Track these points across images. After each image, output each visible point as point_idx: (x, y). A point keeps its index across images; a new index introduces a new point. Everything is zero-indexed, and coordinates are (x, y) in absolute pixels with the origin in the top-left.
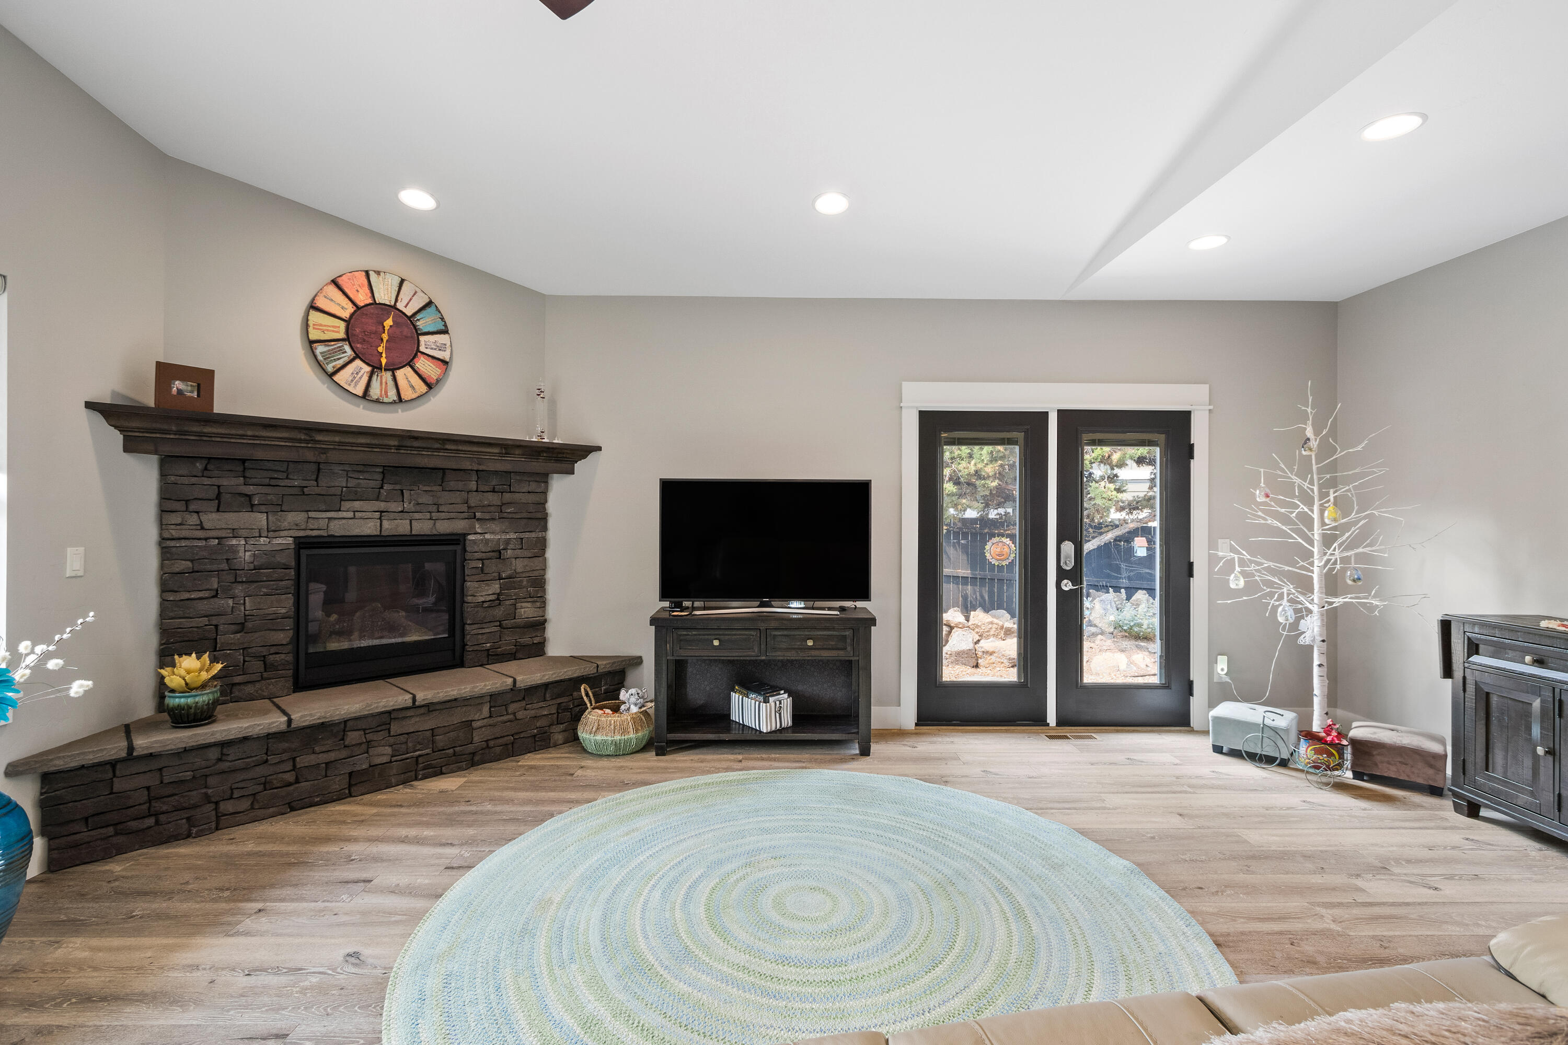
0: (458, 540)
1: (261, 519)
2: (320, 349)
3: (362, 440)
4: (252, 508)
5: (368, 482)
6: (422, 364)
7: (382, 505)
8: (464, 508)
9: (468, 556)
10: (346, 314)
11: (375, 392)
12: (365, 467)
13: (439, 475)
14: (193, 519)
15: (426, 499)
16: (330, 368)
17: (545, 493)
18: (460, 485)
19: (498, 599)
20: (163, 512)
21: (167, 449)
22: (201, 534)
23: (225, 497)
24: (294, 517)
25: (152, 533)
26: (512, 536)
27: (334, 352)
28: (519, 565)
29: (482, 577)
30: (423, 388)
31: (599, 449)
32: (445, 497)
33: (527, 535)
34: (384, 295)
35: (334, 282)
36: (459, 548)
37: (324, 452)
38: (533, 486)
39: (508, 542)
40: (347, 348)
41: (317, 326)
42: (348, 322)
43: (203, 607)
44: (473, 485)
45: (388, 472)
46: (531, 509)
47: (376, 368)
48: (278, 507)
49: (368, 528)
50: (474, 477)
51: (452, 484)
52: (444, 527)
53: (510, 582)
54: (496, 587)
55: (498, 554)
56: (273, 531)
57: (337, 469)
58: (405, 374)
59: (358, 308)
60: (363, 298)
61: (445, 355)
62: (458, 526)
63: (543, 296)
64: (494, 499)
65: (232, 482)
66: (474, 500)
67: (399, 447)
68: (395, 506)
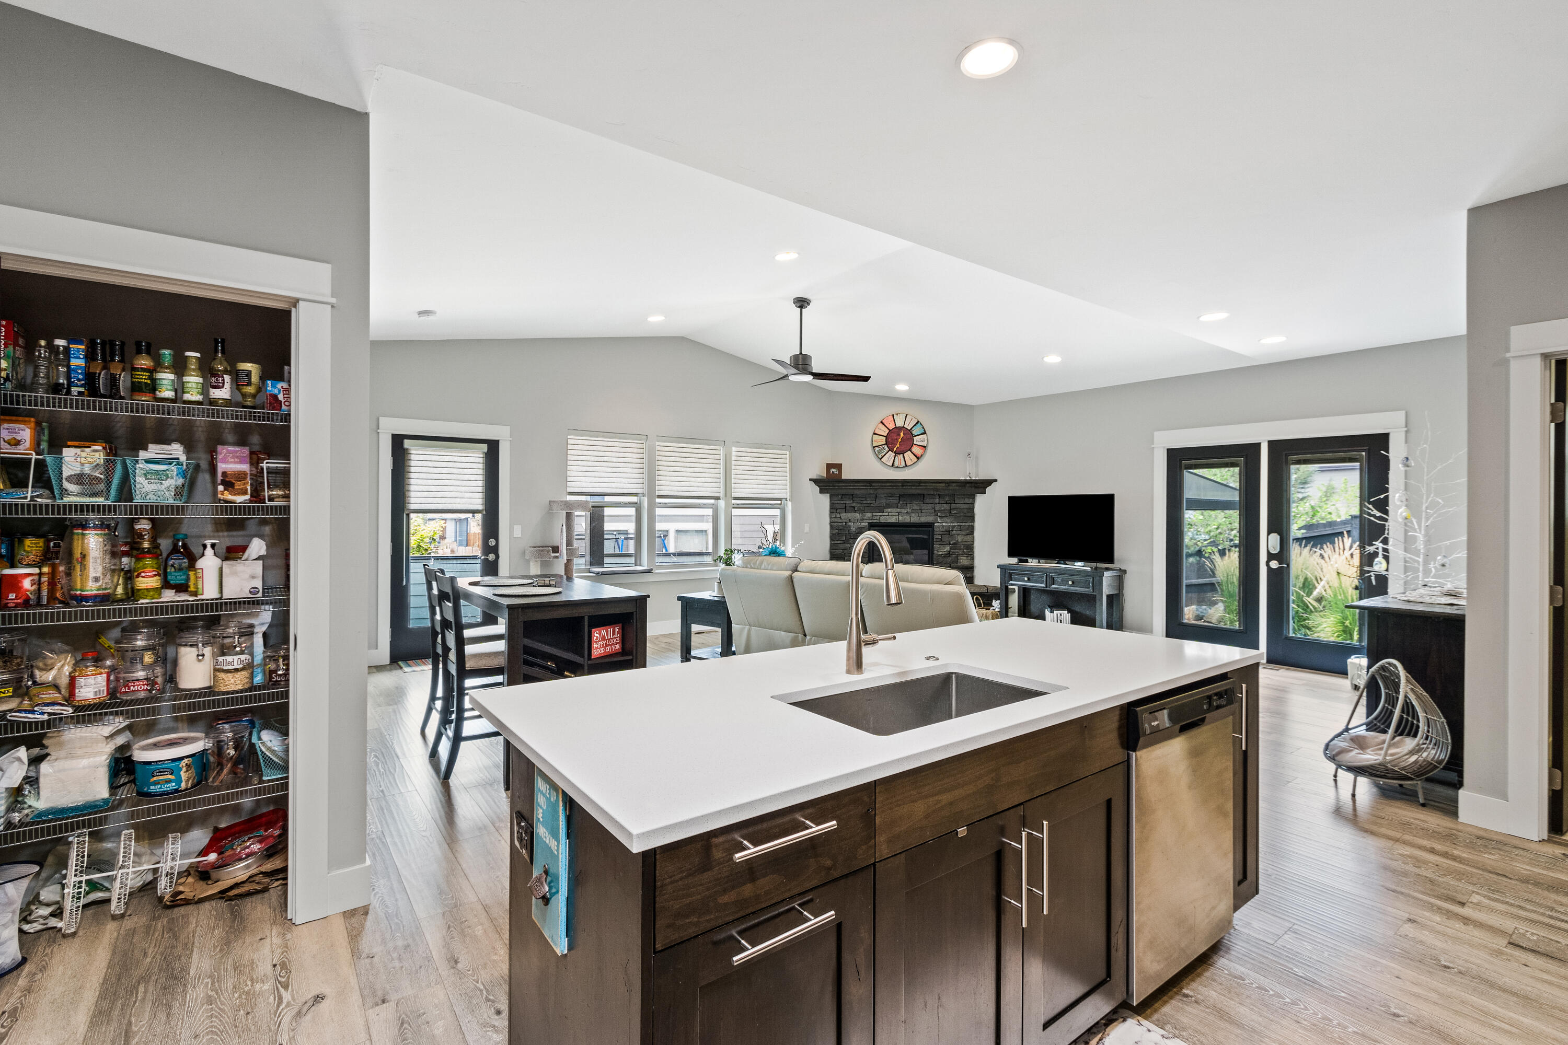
0: (930, 525)
1: (858, 515)
2: (877, 449)
3: (888, 484)
4: (855, 511)
5: (894, 501)
6: (915, 449)
7: (899, 510)
8: (933, 511)
9: (935, 533)
10: (885, 434)
11: (896, 464)
12: (891, 495)
13: (922, 497)
14: (838, 516)
15: (916, 507)
16: (880, 457)
17: (973, 504)
18: (931, 501)
19: (949, 554)
20: (831, 513)
21: (834, 492)
22: (840, 521)
23: (847, 508)
24: (869, 515)
25: (828, 520)
26: (956, 524)
27: (881, 449)
28: (960, 539)
29: (941, 543)
30: (916, 459)
31: (996, 480)
32: (924, 506)
33: (963, 524)
34: (899, 424)
35: (881, 422)
36: (930, 529)
37: (876, 489)
38: (967, 500)
39: (954, 527)
40: (886, 447)
41: (876, 441)
42: (886, 437)
43: (842, 546)
44: (937, 501)
45: (901, 496)
46: (965, 511)
47: (896, 453)
48: (862, 511)
49: (893, 520)
50: (937, 497)
51: (927, 501)
52: (924, 519)
53: (955, 546)
54: (948, 548)
55: (948, 532)
56: (862, 520)
57: (882, 496)
58: (908, 455)
59: (890, 430)
60: (891, 426)
61: (924, 444)
62: (930, 519)
63: (971, 407)
64: (947, 507)
65: (849, 502)
66: (938, 507)
67: (902, 486)
68: (904, 511)
